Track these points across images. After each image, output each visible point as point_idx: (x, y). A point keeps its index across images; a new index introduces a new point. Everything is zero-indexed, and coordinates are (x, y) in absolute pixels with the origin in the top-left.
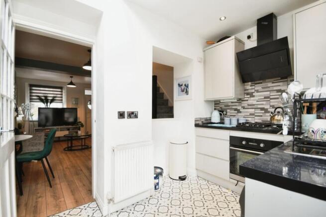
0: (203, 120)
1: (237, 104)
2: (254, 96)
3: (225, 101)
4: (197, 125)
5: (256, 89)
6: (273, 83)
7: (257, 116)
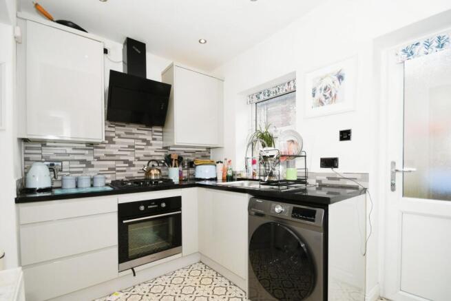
1: (85, 152)
2: (114, 143)
3: (57, 145)
5: (118, 132)
6: (138, 129)
7: (118, 171)
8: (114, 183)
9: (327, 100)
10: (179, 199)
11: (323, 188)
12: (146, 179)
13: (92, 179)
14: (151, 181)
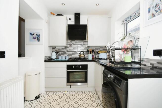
0: (48, 58)
1: (64, 49)
2: (72, 46)
3: (58, 47)
4: (45, 61)
5: (73, 43)
7: (73, 55)
8: (70, 58)
9: (157, 13)
10: (87, 65)
11: (154, 69)
12: (79, 58)
13: (65, 57)
14: (81, 59)
